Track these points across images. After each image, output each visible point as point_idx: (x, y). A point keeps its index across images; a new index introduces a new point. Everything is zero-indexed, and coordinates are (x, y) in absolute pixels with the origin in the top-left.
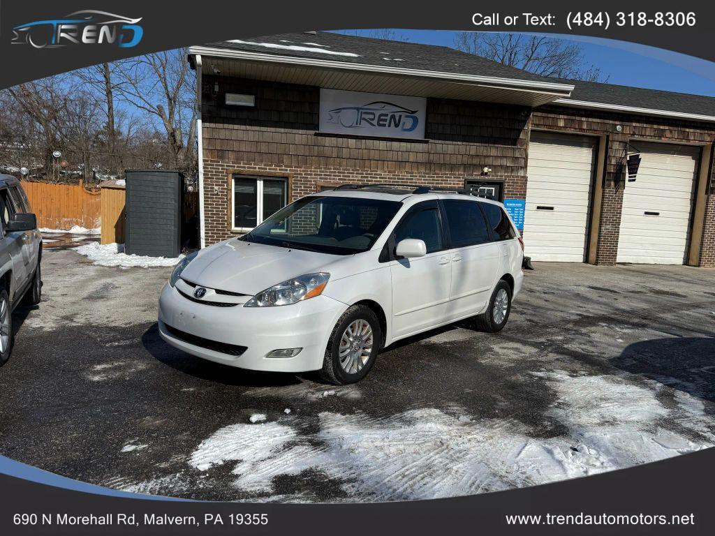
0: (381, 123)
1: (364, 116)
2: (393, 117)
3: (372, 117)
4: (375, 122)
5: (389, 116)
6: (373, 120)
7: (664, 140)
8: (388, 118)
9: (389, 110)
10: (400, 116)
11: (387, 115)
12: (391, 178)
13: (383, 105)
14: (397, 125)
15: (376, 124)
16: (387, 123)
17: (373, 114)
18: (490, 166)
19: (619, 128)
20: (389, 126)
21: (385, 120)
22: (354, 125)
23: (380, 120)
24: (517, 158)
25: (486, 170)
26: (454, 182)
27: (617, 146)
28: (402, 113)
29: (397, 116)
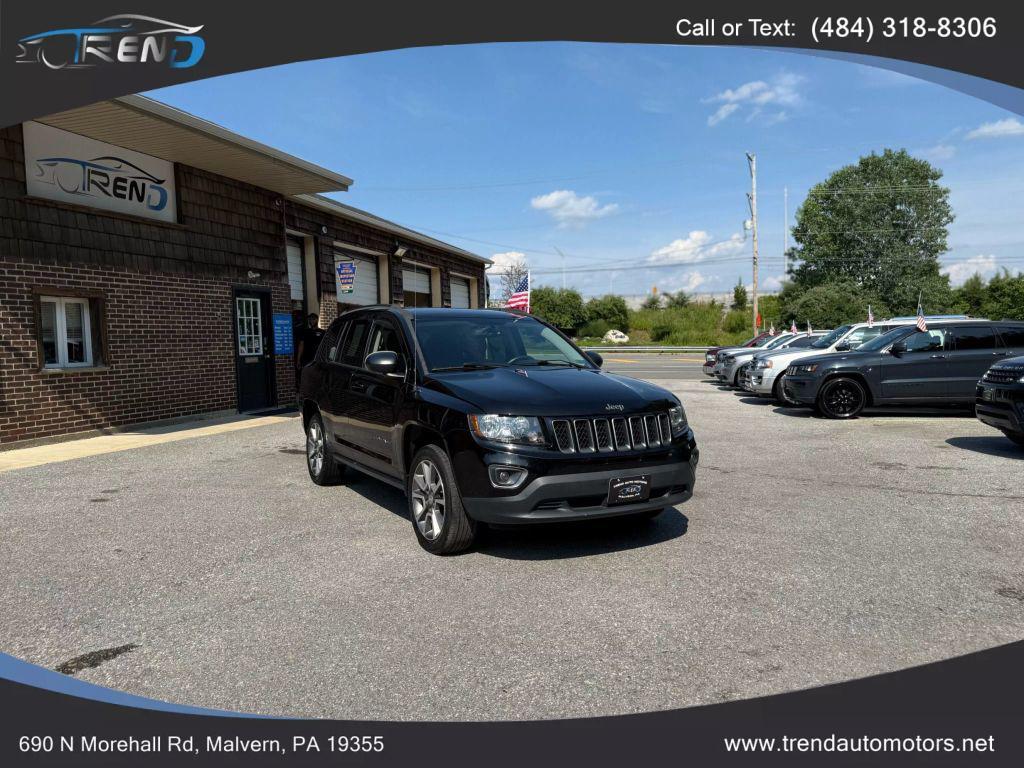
0: (119, 191)
1: (93, 177)
2: (134, 184)
3: (105, 180)
4: (110, 189)
5: (129, 182)
6: (107, 185)
7: (359, 249)
8: (128, 185)
9: (128, 173)
10: (144, 185)
11: (125, 181)
12: (145, 283)
13: (118, 164)
14: (141, 199)
15: (111, 192)
16: (127, 193)
17: (105, 175)
18: (255, 271)
19: (324, 230)
20: (131, 198)
21: (124, 189)
22: (80, 190)
23: (116, 187)
24: (278, 260)
25: (251, 275)
26: (220, 290)
27: (325, 250)
28: (145, 181)
29: (139, 183)
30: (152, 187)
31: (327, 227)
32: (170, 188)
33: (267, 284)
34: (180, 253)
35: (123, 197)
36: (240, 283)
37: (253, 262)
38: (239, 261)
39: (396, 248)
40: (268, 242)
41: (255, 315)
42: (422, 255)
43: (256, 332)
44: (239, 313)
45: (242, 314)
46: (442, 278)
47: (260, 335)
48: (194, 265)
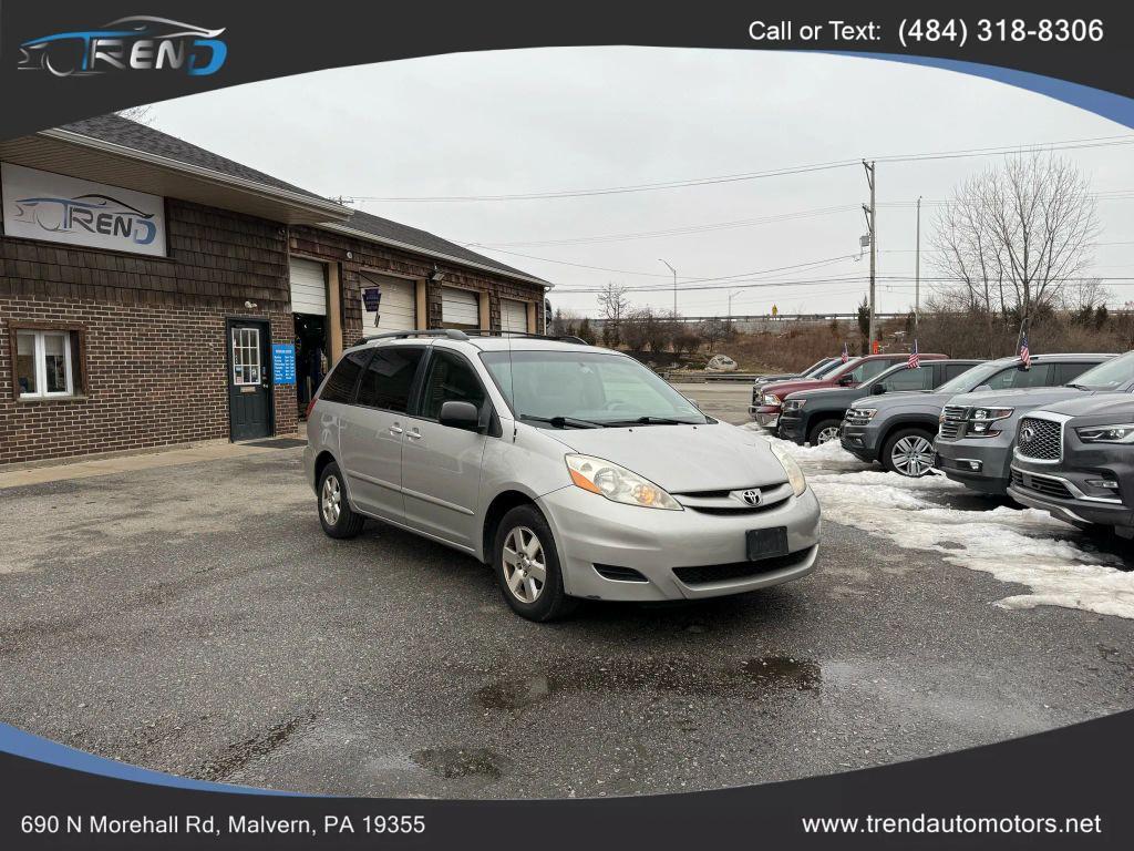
0: (102, 227)
1: (75, 214)
2: (119, 220)
3: (88, 217)
4: (93, 226)
5: (114, 218)
6: (90, 221)
7: (389, 273)
8: (113, 221)
9: (114, 210)
10: (130, 220)
11: (110, 217)
12: (129, 315)
13: (103, 201)
14: (127, 234)
15: (95, 229)
16: (112, 229)
17: (90, 213)
18: (253, 301)
19: (349, 255)
20: (116, 234)
21: (109, 225)
22: (62, 227)
23: (100, 223)
24: (280, 290)
25: (248, 304)
26: (213, 320)
27: (350, 277)
28: (131, 216)
29: (125, 219)
30: (139, 221)
31: (353, 253)
32: (158, 221)
33: (266, 314)
34: (168, 286)
35: (108, 232)
36: (236, 314)
37: (250, 293)
38: (235, 292)
39: (434, 273)
40: (269, 272)
41: (254, 344)
42: (466, 279)
43: (254, 362)
44: (234, 343)
45: (238, 344)
46: (491, 303)
47: (259, 365)
48: (183, 297)
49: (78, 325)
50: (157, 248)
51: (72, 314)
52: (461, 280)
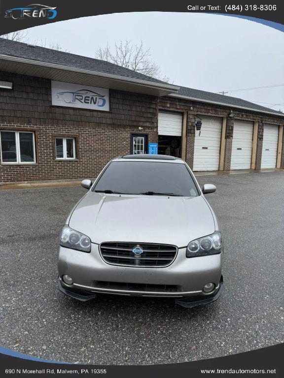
1: (77, 97)
2: (92, 98)
3: (81, 98)
4: (83, 101)
5: (90, 97)
6: (82, 99)
7: (209, 114)
8: (90, 99)
9: (90, 95)
11: (89, 97)
12: (94, 132)
13: (87, 92)
14: (95, 103)
16: (89, 102)
17: (82, 96)
18: (142, 127)
19: (192, 108)
20: (91, 103)
21: (89, 100)
22: (72, 102)
23: (85, 100)
24: (153, 122)
25: (140, 128)
26: (126, 134)
27: (191, 117)
28: (97, 97)
29: (94, 98)
30: (99, 99)
31: (193, 107)
32: (107, 98)
33: (147, 131)
34: (109, 121)
35: (88, 103)
36: (135, 132)
37: (141, 124)
38: (135, 124)
39: (230, 113)
40: (149, 115)
41: (142, 143)
42: (247, 116)
43: (142, 149)
44: (134, 142)
45: (136, 143)
46: (259, 126)
47: (143, 151)
49: (77, 135)
50: (106, 108)
51: (74, 132)
52: (244, 116)
